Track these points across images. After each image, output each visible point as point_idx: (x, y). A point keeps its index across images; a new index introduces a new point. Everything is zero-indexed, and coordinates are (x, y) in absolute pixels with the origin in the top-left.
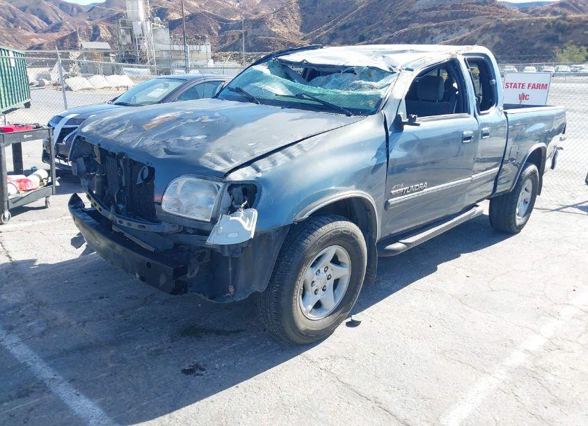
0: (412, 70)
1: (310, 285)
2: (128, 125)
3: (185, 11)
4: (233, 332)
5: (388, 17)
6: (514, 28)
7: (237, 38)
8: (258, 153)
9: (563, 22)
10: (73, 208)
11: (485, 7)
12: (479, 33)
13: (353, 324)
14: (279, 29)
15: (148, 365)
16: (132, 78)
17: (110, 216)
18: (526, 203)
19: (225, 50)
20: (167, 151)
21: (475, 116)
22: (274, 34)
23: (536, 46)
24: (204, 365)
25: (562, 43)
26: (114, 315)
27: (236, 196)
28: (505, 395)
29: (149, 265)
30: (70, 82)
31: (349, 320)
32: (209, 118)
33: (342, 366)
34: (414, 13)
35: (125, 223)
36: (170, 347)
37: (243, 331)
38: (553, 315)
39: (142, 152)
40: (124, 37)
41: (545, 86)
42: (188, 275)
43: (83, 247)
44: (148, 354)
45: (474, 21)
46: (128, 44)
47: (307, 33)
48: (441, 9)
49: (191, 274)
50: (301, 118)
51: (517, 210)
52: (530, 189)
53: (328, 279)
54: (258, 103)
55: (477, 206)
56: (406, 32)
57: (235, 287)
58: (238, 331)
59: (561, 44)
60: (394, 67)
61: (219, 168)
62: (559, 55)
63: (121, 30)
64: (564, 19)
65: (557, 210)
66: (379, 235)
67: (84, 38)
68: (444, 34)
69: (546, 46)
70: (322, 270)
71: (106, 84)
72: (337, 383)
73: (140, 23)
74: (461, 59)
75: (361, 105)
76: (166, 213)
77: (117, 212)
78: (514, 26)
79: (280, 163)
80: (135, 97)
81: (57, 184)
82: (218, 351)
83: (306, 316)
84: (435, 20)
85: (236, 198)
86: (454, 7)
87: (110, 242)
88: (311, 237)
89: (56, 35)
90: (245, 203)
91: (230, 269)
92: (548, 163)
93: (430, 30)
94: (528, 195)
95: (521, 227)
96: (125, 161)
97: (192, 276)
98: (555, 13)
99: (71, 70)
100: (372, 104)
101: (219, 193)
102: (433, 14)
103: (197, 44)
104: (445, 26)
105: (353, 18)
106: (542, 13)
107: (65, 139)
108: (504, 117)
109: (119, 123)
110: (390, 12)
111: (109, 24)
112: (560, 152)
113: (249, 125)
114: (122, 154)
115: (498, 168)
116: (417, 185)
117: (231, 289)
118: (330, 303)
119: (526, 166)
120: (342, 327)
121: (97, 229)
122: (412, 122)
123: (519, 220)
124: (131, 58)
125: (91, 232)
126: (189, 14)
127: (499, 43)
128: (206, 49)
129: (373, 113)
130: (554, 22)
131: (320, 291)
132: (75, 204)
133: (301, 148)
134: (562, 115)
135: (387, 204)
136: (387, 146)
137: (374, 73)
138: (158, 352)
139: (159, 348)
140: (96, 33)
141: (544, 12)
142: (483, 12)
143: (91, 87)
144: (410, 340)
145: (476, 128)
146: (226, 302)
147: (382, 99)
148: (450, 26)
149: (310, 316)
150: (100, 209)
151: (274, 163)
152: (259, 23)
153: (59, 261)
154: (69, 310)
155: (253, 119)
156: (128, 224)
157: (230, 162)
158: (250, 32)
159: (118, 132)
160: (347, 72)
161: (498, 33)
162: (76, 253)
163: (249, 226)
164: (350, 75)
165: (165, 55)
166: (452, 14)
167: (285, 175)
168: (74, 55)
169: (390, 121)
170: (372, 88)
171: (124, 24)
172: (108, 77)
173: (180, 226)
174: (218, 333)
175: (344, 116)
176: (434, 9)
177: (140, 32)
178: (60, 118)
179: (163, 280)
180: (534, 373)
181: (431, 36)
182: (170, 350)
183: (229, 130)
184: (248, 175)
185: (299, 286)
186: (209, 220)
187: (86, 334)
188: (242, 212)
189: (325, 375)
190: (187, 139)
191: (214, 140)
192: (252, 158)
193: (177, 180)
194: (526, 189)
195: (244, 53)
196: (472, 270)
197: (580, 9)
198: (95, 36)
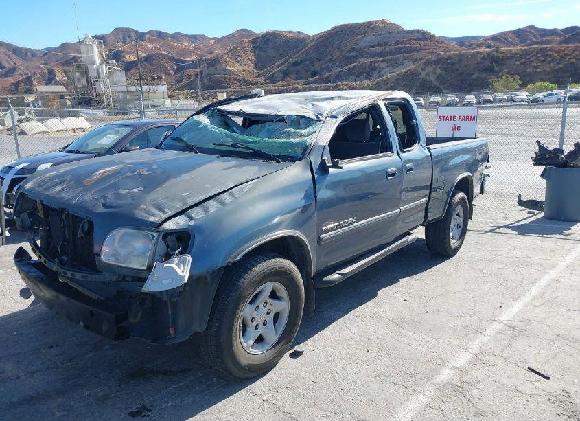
0: (336, 117)
1: (250, 322)
2: (69, 181)
3: (140, 53)
4: (180, 372)
5: (337, 53)
6: (454, 61)
7: (193, 77)
8: (191, 202)
9: (496, 54)
10: (18, 261)
11: (426, 42)
12: (422, 66)
13: (296, 355)
14: (234, 67)
15: (96, 411)
16: (89, 120)
17: (54, 268)
18: (460, 227)
19: (182, 88)
20: (105, 206)
21: (398, 155)
22: (229, 72)
23: (475, 76)
24: (152, 406)
25: (498, 72)
26: (63, 364)
27: (171, 245)
28: (433, 411)
29: (92, 313)
30: (26, 126)
31: (292, 351)
32: (147, 171)
33: (284, 396)
34: (361, 49)
35: (69, 274)
36: (118, 391)
37: (190, 370)
38: (481, 332)
39: (82, 206)
40: (79, 80)
41: (473, 118)
42: (132, 320)
43: (32, 298)
44: (96, 400)
45: (416, 55)
46: (84, 87)
47: (261, 70)
48: (385, 45)
49: (135, 319)
50: (234, 167)
51: (451, 234)
52: (461, 214)
53: (268, 313)
54: (196, 153)
55: (410, 234)
56: (355, 66)
57: (175, 330)
58: (185, 371)
59: (497, 74)
60: (321, 115)
61: (153, 219)
62: (495, 84)
63: (77, 74)
64: (497, 51)
65: (491, 231)
66: (314, 269)
67: (40, 82)
68: (391, 68)
69: (484, 75)
70: (261, 306)
71: (61, 127)
72: (279, 413)
73: (95, 66)
74: (382, 104)
75: (290, 152)
76: (105, 263)
77: (62, 263)
78: (453, 59)
79: (212, 210)
80: (87, 144)
81: (8, 234)
82: (164, 392)
83: (247, 350)
84: (381, 54)
85: (170, 245)
86: (397, 43)
87: (54, 293)
88: (246, 276)
89: (11, 80)
90: (179, 250)
91: (170, 312)
92: (476, 190)
93: (377, 65)
94: (461, 220)
95: (456, 250)
96: (67, 216)
97: (137, 320)
98: (489, 46)
99: (26, 114)
100: (299, 150)
101: (154, 241)
102: (379, 49)
103: (153, 84)
104: (390, 60)
105: (304, 55)
106: (477, 46)
107: (15, 189)
108: (427, 152)
109: (61, 179)
110: (338, 49)
111: (64, 68)
112: (488, 178)
113: (184, 175)
114: (63, 210)
115: (427, 199)
116: (347, 221)
117: (172, 332)
118: (272, 337)
119: (454, 195)
120: (286, 359)
121: (42, 281)
122: (335, 165)
123: (454, 244)
124: (87, 101)
125: (36, 285)
126: (144, 55)
127: (440, 75)
128: (163, 88)
129: (300, 159)
130: (489, 54)
131: (261, 326)
132: (21, 256)
133: (232, 194)
134: (486, 145)
135: (319, 239)
136: (315, 188)
137: (302, 122)
138: (106, 397)
139: (107, 392)
140: (52, 76)
141: (479, 46)
142: (424, 47)
143: (47, 130)
144: (348, 366)
145: (400, 165)
146: (167, 344)
147: (307, 146)
148: (395, 60)
149: (252, 351)
150: (45, 262)
151: (206, 210)
152: (214, 62)
153: (9, 313)
154: (18, 361)
155: (187, 169)
156: (72, 275)
157: (164, 212)
158: (206, 71)
159: (59, 188)
160: (279, 120)
161: (439, 66)
162: (24, 304)
163: (183, 272)
164: (281, 124)
165: (121, 96)
166: (396, 49)
167: (217, 221)
168: (30, 99)
169: (316, 166)
170: (300, 135)
171: (79, 67)
172: (64, 120)
173: (119, 275)
174: (166, 373)
175: (273, 162)
176: (380, 45)
177: (96, 75)
178: (11, 168)
179: (105, 327)
180: (458, 389)
181: (378, 69)
182: (118, 394)
183: (164, 181)
184: (182, 224)
185: (238, 324)
186: (146, 268)
187: (34, 385)
188: (176, 260)
189: (267, 406)
190: (125, 192)
191: (150, 192)
192: (185, 207)
193: (114, 233)
194: (458, 215)
195: (200, 91)
196: (409, 294)
197: (510, 42)
198: (50, 80)
